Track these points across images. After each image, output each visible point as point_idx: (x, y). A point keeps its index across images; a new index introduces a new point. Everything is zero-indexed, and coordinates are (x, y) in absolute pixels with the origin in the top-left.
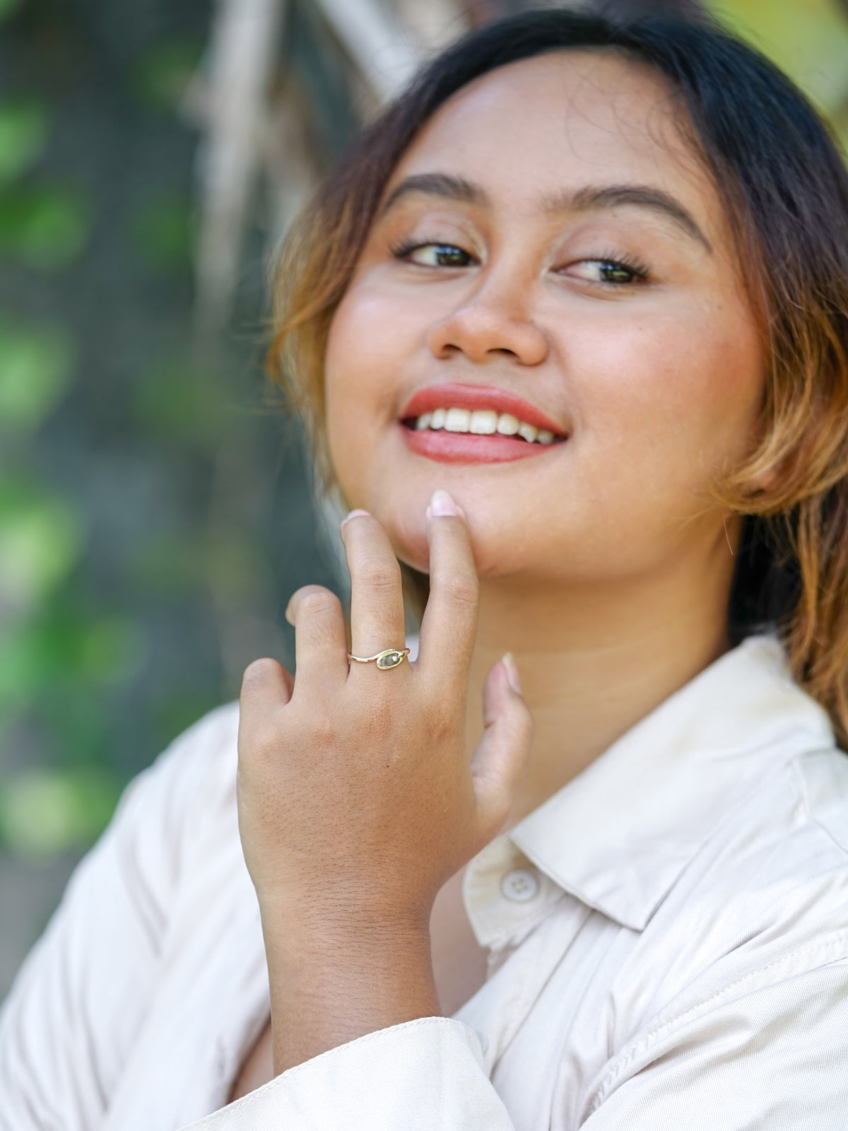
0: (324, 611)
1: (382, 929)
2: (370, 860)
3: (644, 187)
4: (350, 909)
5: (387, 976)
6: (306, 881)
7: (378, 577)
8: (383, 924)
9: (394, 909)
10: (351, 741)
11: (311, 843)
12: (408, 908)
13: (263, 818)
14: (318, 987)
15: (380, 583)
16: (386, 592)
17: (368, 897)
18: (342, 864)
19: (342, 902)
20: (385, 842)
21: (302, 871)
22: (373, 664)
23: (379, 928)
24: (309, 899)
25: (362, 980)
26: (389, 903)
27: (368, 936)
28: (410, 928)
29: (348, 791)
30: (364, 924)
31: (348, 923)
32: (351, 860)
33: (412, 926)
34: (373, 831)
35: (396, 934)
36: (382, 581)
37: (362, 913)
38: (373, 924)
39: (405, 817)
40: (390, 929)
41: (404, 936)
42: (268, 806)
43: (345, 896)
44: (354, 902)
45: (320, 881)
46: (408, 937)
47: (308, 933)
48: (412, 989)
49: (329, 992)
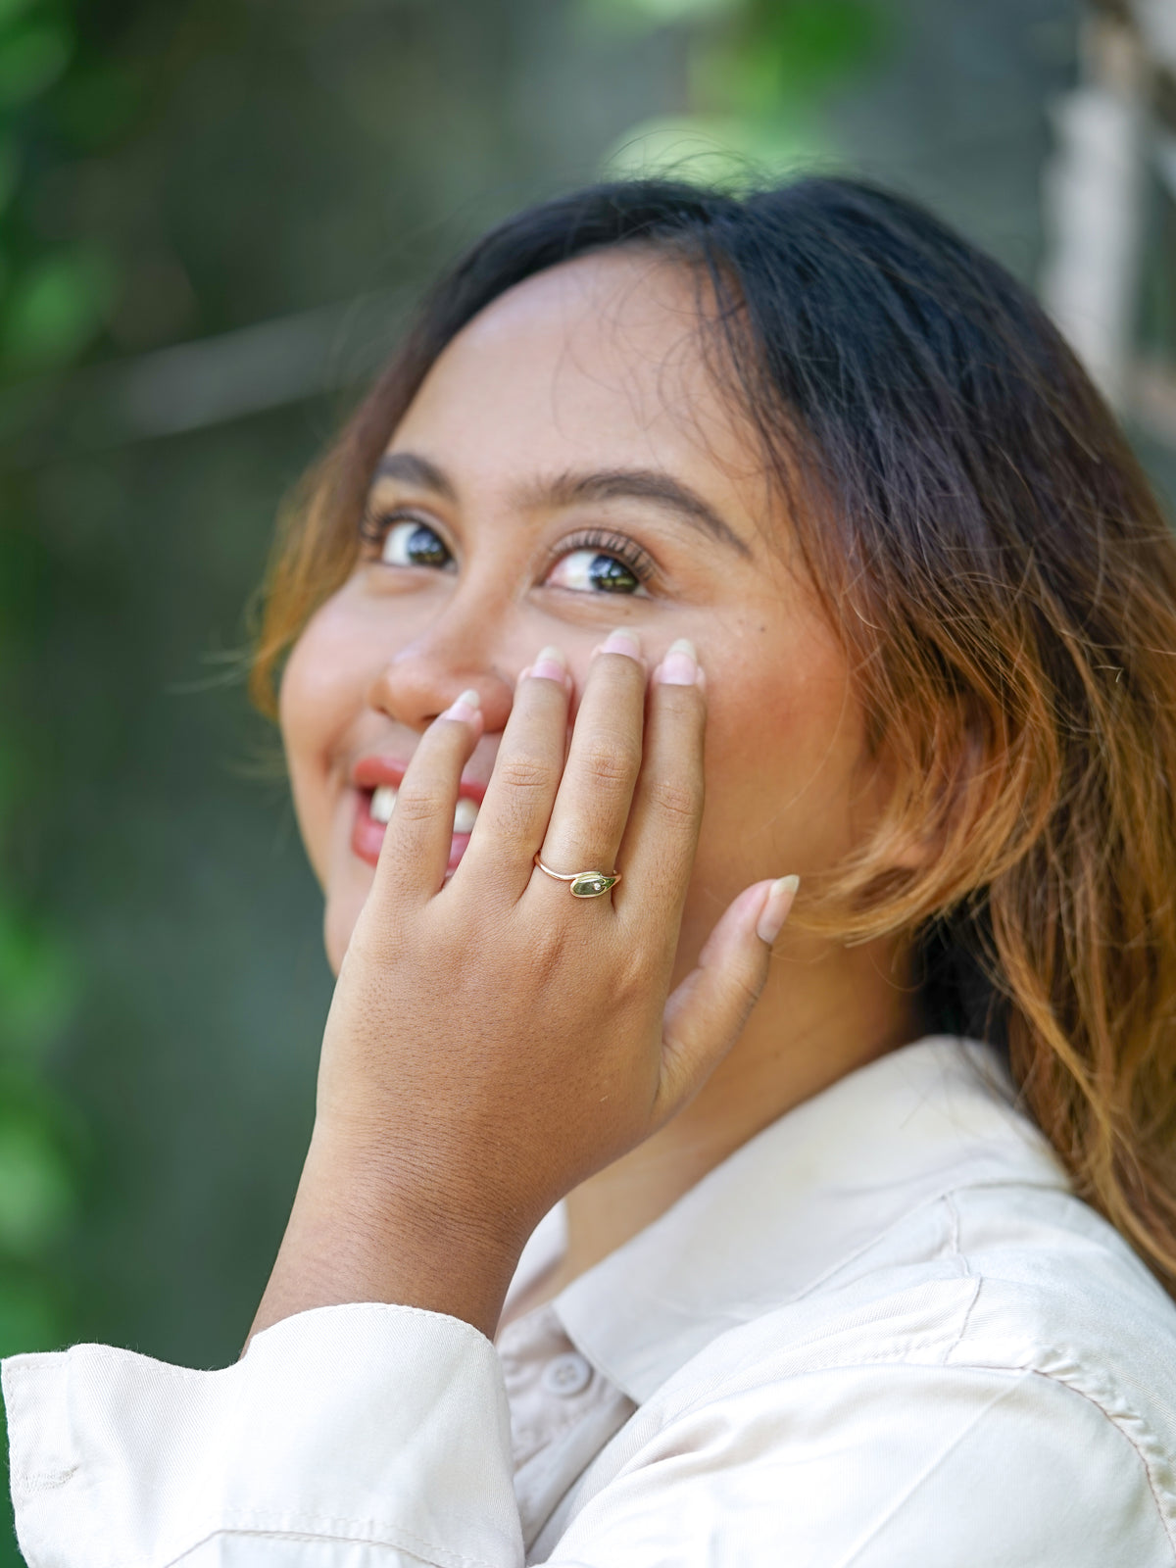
0: (528, 787)
1: (453, 1222)
2: (475, 1135)
3: (645, 472)
4: (422, 1183)
5: (432, 1278)
6: (380, 1130)
7: (604, 764)
8: (458, 1217)
9: (481, 1206)
10: (500, 977)
11: (405, 1087)
12: (499, 1212)
13: (357, 1032)
14: (334, 1255)
15: (605, 773)
16: (609, 787)
17: (453, 1178)
18: (435, 1126)
19: (416, 1170)
20: (504, 1119)
21: (381, 1116)
22: (567, 884)
23: (450, 1221)
24: (373, 1151)
25: (395, 1268)
26: (478, 1196)
27: (432, 1224)
28: (491, 1237)
29: (476, 1039)
30: (433, 1208)
31: (413, 1198)
32: (450, 1125)
33: (495, 1236)
34: (493, 1100)
35: (468, 1236)
36: (608, 771)
37: (438, 1194)
38: (445, 1213)
39: (543, 1094)
40: (463, 1227)
41: (479, 1244)
42: (368, 1020)
43: (425, 1165)
44: (430, 1176)
45: (399, 1135)
46: (484, 1246)
47: (354, 1187)
48: (457, 1308)
49: (345, 1265)
